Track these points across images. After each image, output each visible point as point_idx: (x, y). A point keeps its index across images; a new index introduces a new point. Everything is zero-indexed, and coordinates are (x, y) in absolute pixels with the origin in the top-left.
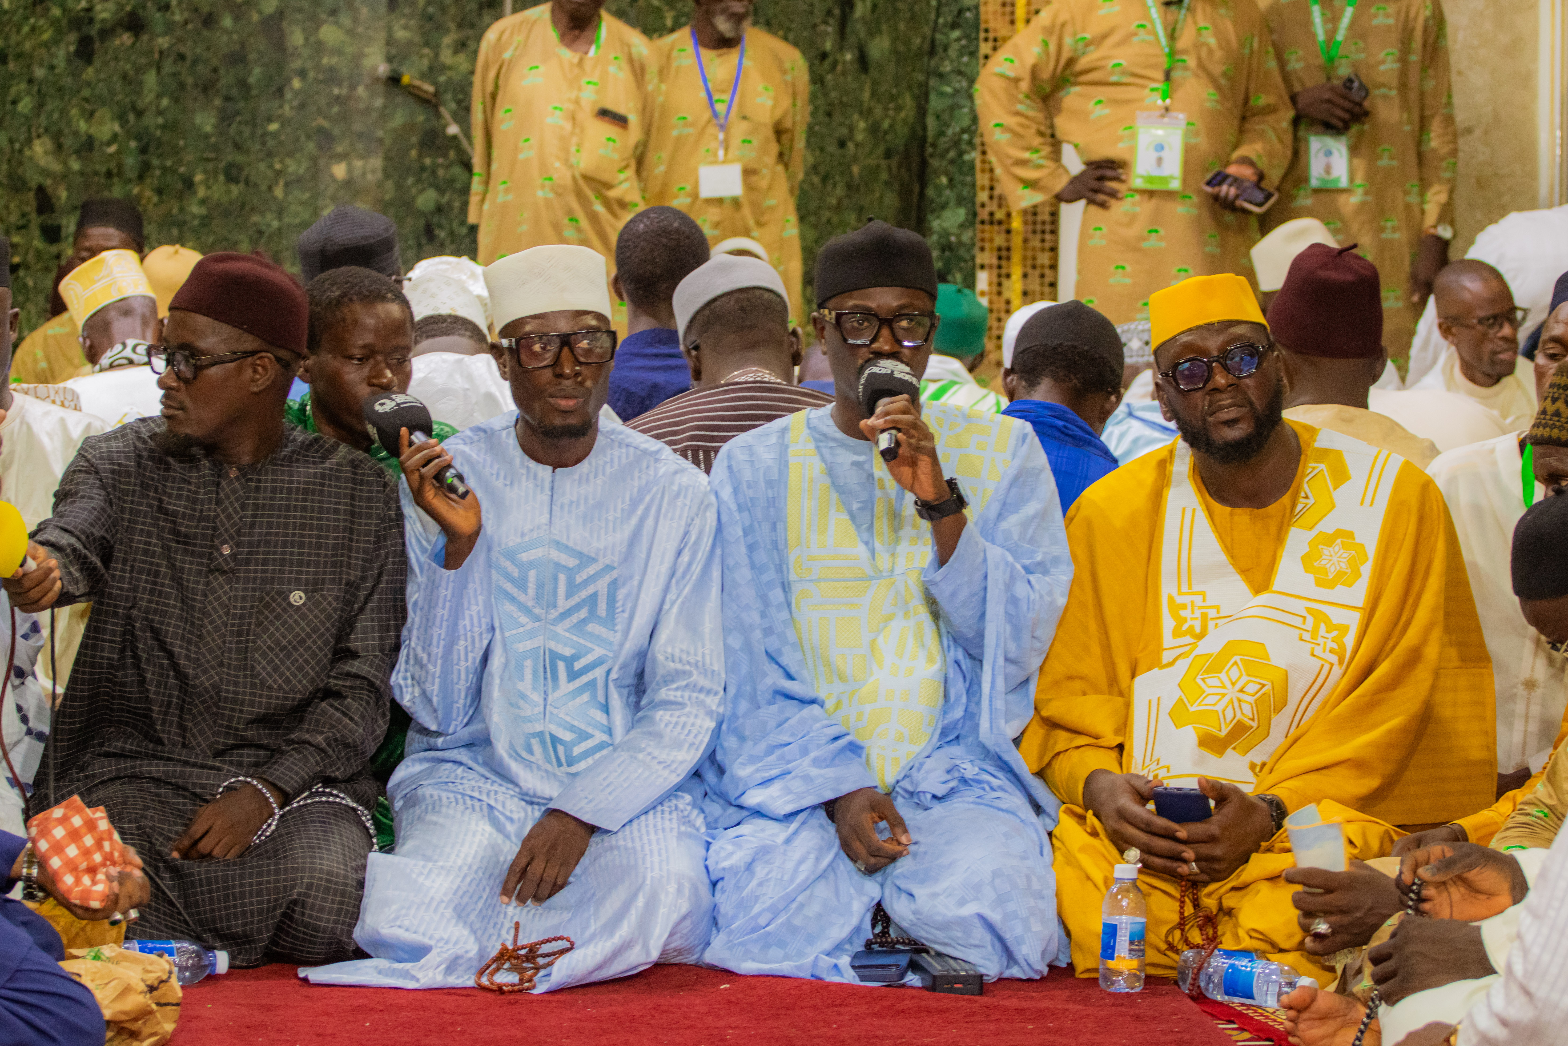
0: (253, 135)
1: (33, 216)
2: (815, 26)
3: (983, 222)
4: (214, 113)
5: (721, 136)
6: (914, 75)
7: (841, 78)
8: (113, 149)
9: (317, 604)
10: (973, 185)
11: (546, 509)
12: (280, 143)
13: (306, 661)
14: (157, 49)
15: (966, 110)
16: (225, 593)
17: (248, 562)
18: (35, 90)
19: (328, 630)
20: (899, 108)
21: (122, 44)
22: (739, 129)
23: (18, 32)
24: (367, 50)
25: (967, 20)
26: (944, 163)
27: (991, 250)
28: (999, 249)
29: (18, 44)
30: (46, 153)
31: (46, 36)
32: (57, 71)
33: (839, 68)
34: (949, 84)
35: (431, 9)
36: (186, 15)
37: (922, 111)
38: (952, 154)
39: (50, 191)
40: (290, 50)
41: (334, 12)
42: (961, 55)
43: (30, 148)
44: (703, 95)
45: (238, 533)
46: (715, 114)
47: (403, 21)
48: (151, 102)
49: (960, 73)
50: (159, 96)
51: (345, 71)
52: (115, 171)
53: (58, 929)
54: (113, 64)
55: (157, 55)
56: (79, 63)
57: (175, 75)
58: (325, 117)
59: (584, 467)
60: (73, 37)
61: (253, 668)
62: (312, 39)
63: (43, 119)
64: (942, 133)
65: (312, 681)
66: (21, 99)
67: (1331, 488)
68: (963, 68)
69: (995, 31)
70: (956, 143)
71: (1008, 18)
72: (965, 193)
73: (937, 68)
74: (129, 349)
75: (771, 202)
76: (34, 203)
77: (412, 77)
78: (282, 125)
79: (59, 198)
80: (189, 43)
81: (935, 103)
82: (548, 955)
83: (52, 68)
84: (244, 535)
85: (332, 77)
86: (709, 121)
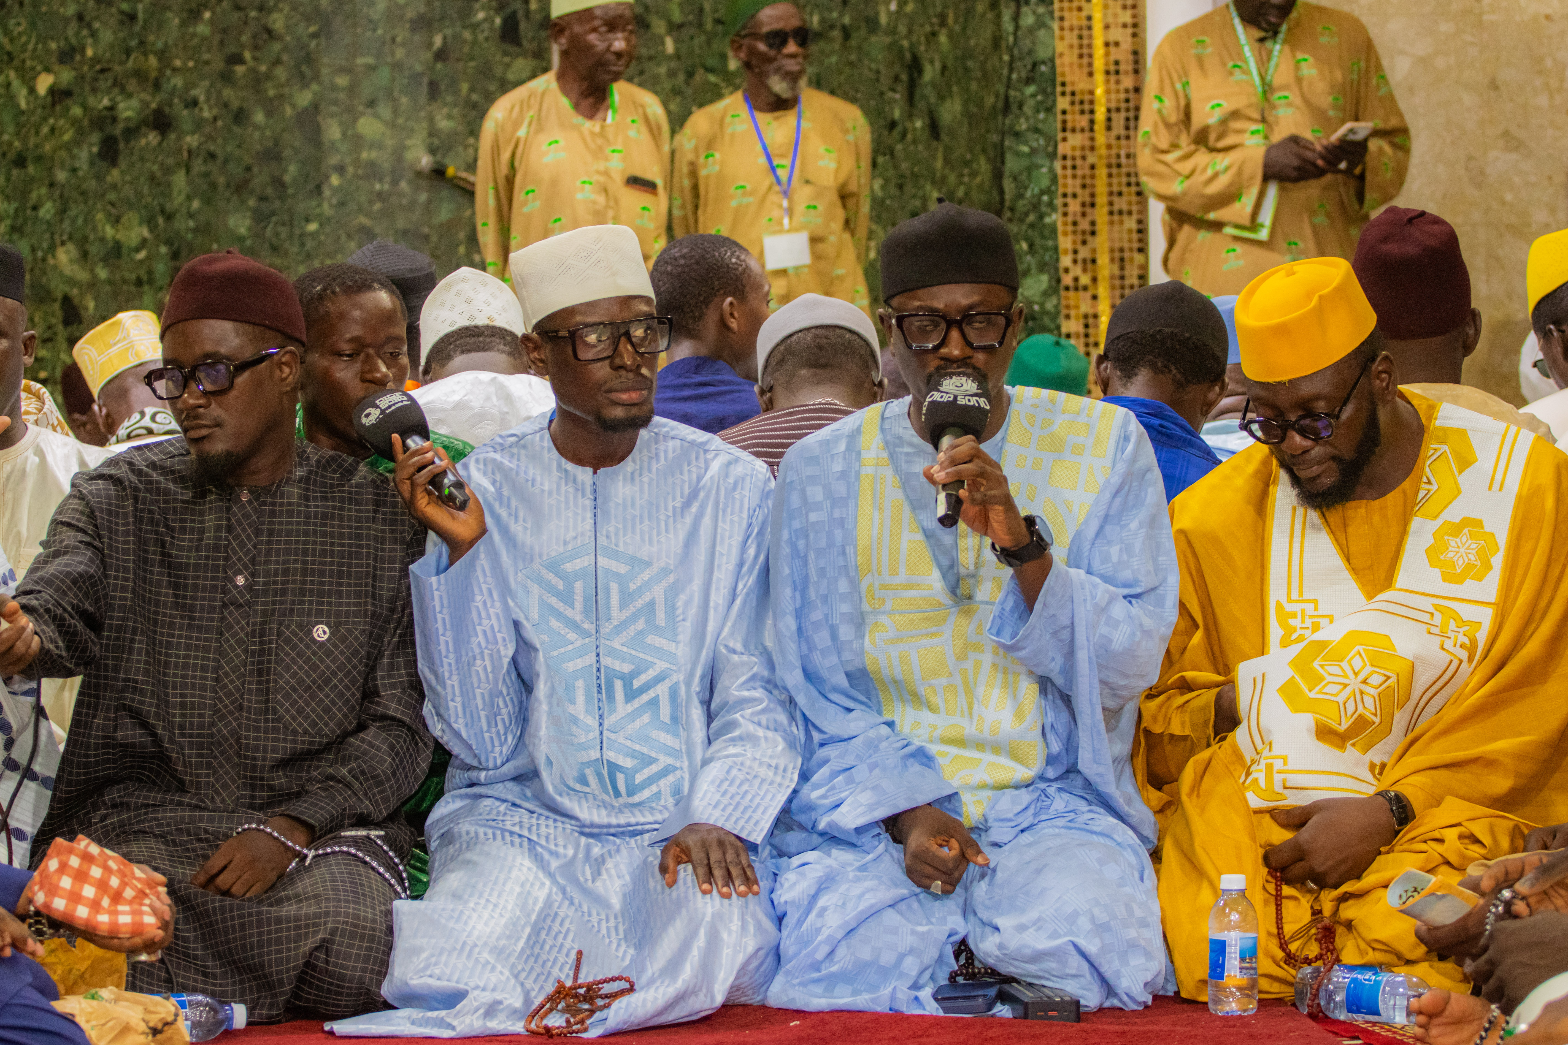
0: (291, 236)
1: (60, 328)
2: (882, 94)
3: (1067, 288)
4: (249, 214)
5: (785, 203)
6: (989, 136)
7: (912, 148)
8: (142, 255)
9: (343, 639)
10: (1056, 249)
11: (589, 515)
12: (320, 243)
13: (333, 702)
14: (185, 147)
15: (1044, 170)
16: (242, 628)
17: (265, 593)
18: (57, 194)
19: (355, 667)
20: (974, 174)
21: (148, 144)
22: (803, 195)
23: (37, 134)
24: (408, 143)
25: (1042, 74)
26: (1024, 227)
27: (1077, 317)
28: (1086, 316)
29: (37, 146)
30: (71, 261)
31: (66, 137)
32: (80, 173)
33: (909, 136)
34: (1026, 143)
35: (475, 97)
36: (215, 111)
37: (998, 176)
38: (1032, 218)
39: (77, 301)
40: (327, 145)
41: (372, 104)
42: (1038, 111)
43: (54, 256)
44: (762, 160)
45: (253, 561)
46: (778, 181)
47: (445, 111)
48: (180, 205)
49: (1037, 131)
50: (189, 198)
51: (386, 165)
52: (145, 277)
53: (55, 978)
54: (139, 165)
55: (185, 155)
56: (103, 164)
57: (206, 175)
58: (366, 216)
59: (628, 465)
60: (95, 138)
61: (275, 711)
62: (350, 133)
63: (66, 225)
64: (1021, 196)
65: (339, 724)
66: (42, 204)
67: (1456, 472)
68: (1040, 126)
69: (1073, 84)
70: (1036, 205)
71: (1086, 70)
72: (1047, 258)
73: (1011, 128)
74: (147, 418)
75: (840, 271)
76: (59, 313)
77: (457, 169)
78: (322, 225)
79: (86, 309)
80: (220, 141)
81: (1012, 164)
82: (606, 996)
83: (74, 170)
84: (260, 563)
85: (372, 171)
86: (770, 188)
